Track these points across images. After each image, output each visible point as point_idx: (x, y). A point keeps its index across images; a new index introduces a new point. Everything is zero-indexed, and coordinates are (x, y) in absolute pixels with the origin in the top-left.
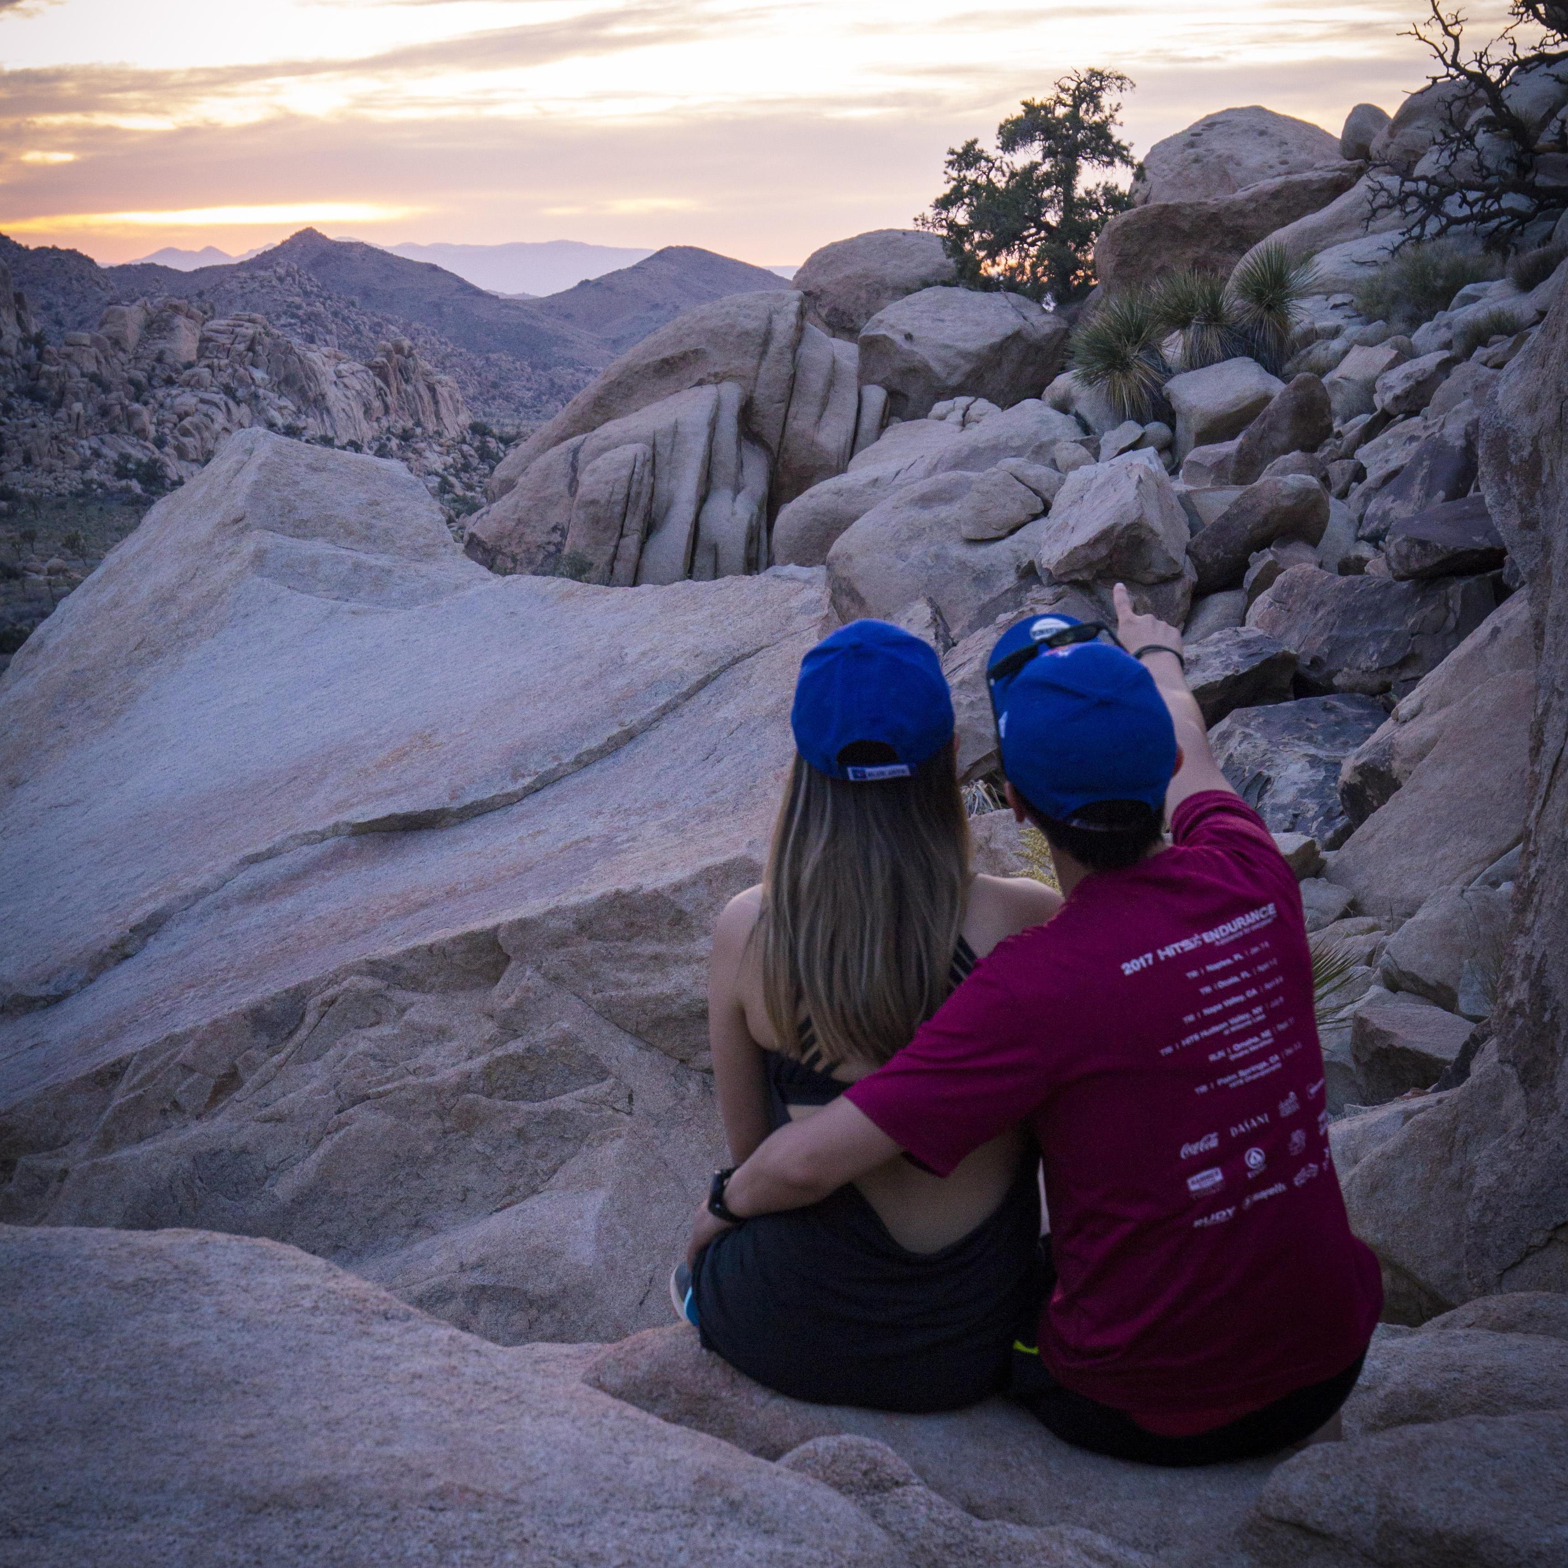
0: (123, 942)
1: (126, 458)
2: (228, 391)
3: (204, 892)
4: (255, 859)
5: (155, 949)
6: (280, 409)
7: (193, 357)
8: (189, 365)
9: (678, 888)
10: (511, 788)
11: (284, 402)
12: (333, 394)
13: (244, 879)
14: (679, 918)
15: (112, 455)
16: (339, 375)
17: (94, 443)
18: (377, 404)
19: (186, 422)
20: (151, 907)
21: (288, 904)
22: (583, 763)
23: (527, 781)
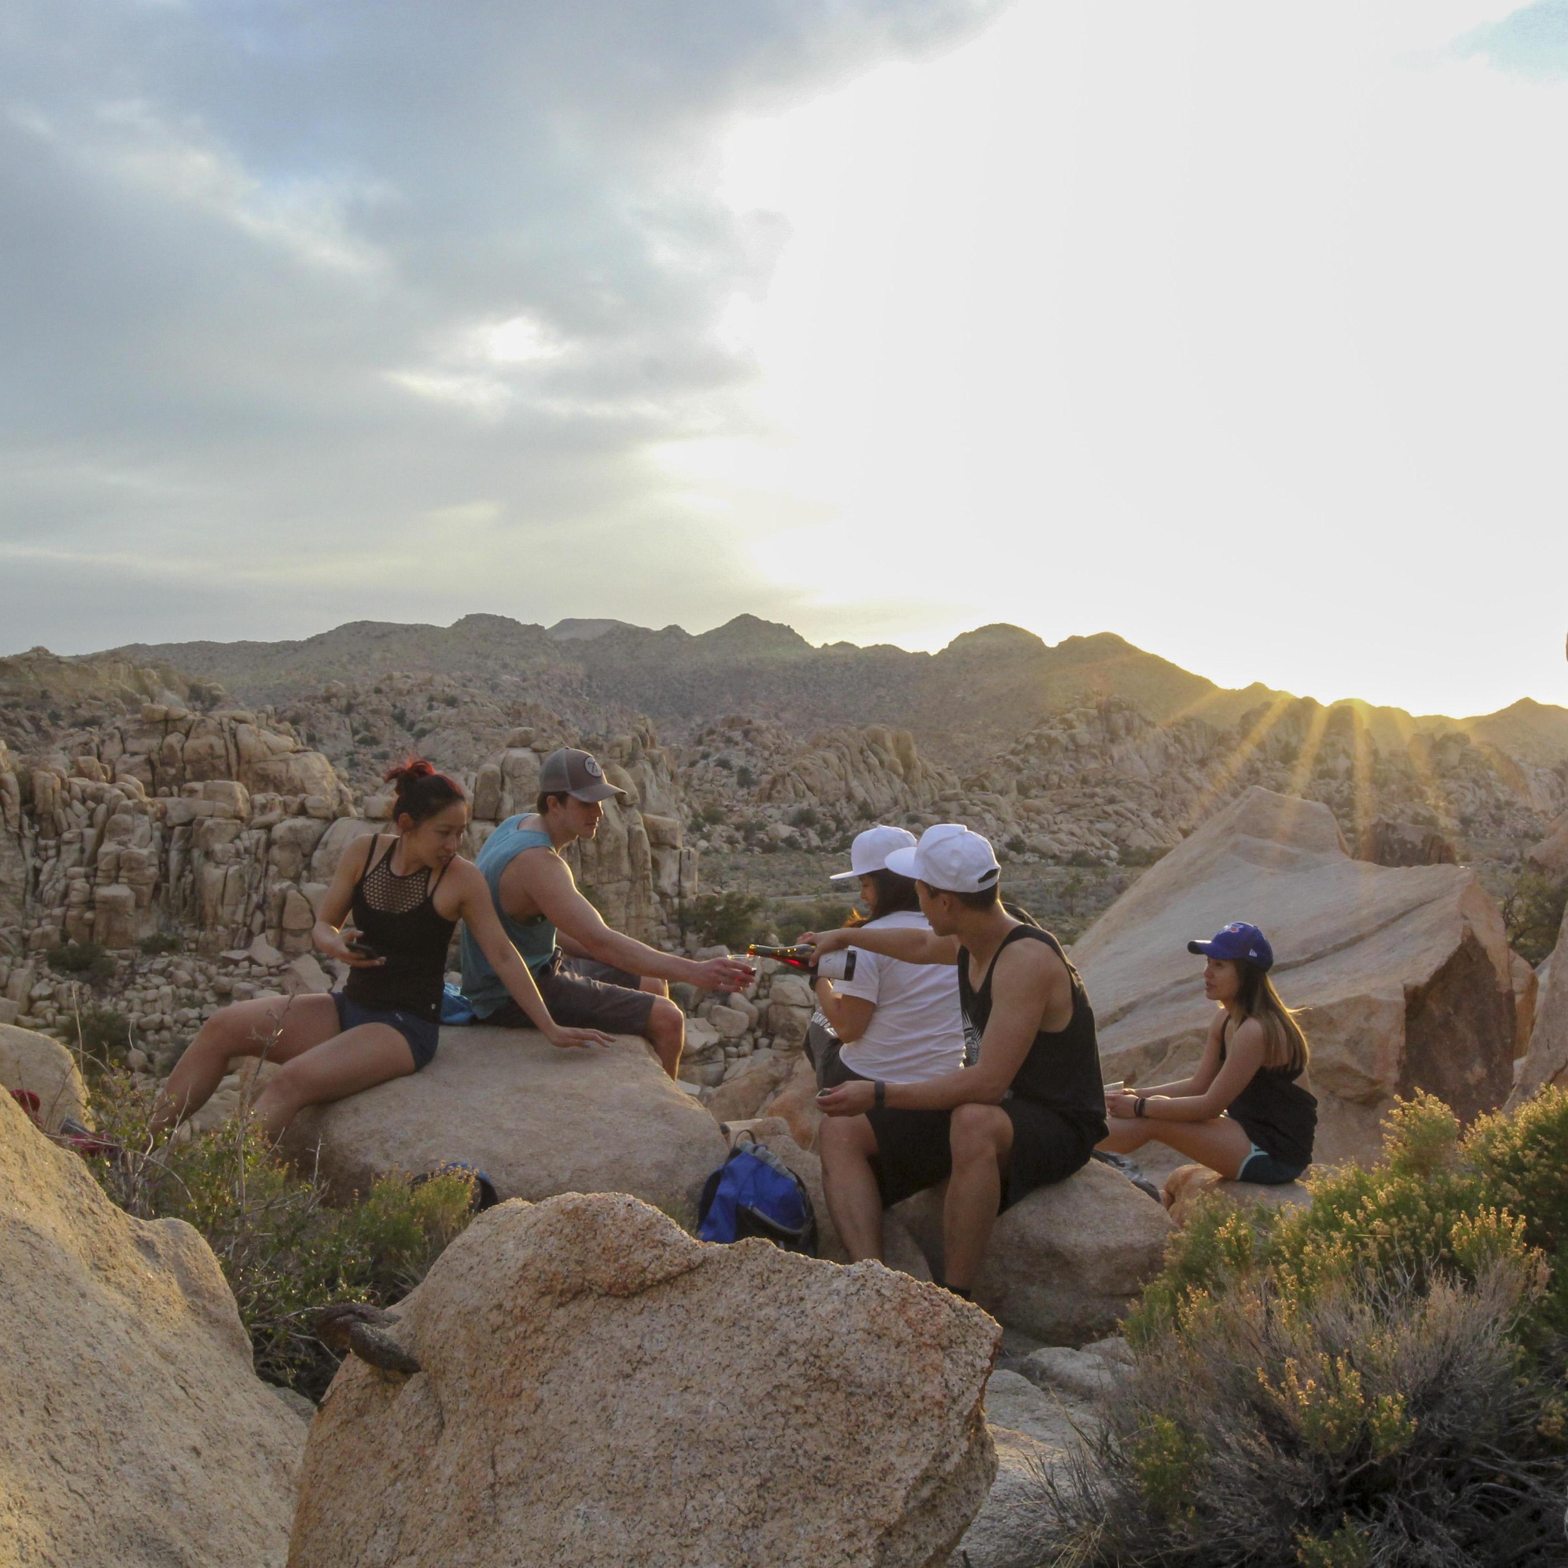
0: (1115, 1014)
1: (1418, 814)
2: (1475, 782)
3: (1154, 995)
4: (1180, 983)
5: (1129, 1019)
6: (1503, 792)
7: (1456, 763)
8: (1454, 768)
9: (1331, 1007)
10: (1299, 958)
11: (1505, 788)
12: (1533, 785)
13: (1174, 991)
14: (1331, 1021)
15: (1410, 812)
16: (1537, 775)
17: (1401, 806)
18: (1558, 791)
19: (1452, 797)
20: (1132, 999)
21: (1188, 1004)
22: (1337, 949)
23: (1307, 956)
